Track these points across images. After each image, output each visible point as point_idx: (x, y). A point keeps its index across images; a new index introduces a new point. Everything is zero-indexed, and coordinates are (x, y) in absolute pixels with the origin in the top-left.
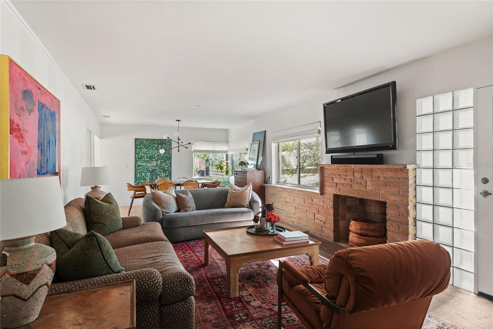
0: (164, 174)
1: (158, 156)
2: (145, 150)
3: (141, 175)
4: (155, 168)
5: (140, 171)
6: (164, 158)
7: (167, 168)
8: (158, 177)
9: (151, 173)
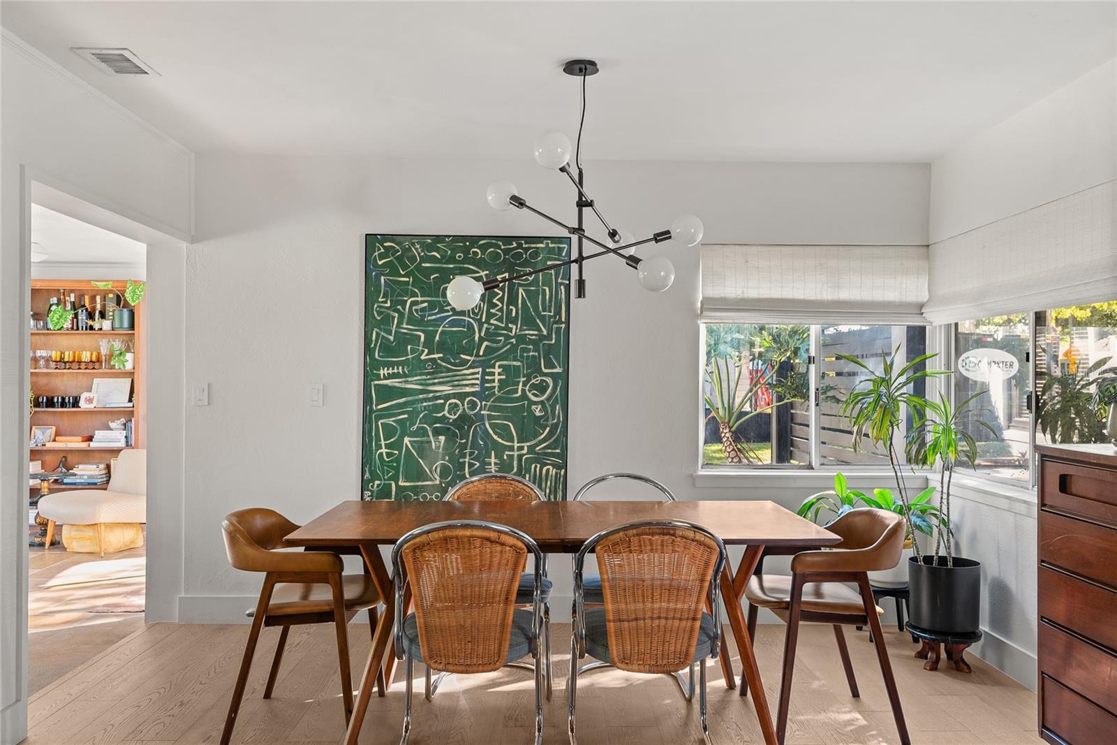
0: (526, 445)
1: (490, 336)
2: (420, 299)
3: (398, 445)
4: (473, 405)
5: (390, 421)
6: (529, 350)
7: (544, 408)
8: (493, 460)
9: (451, 437)
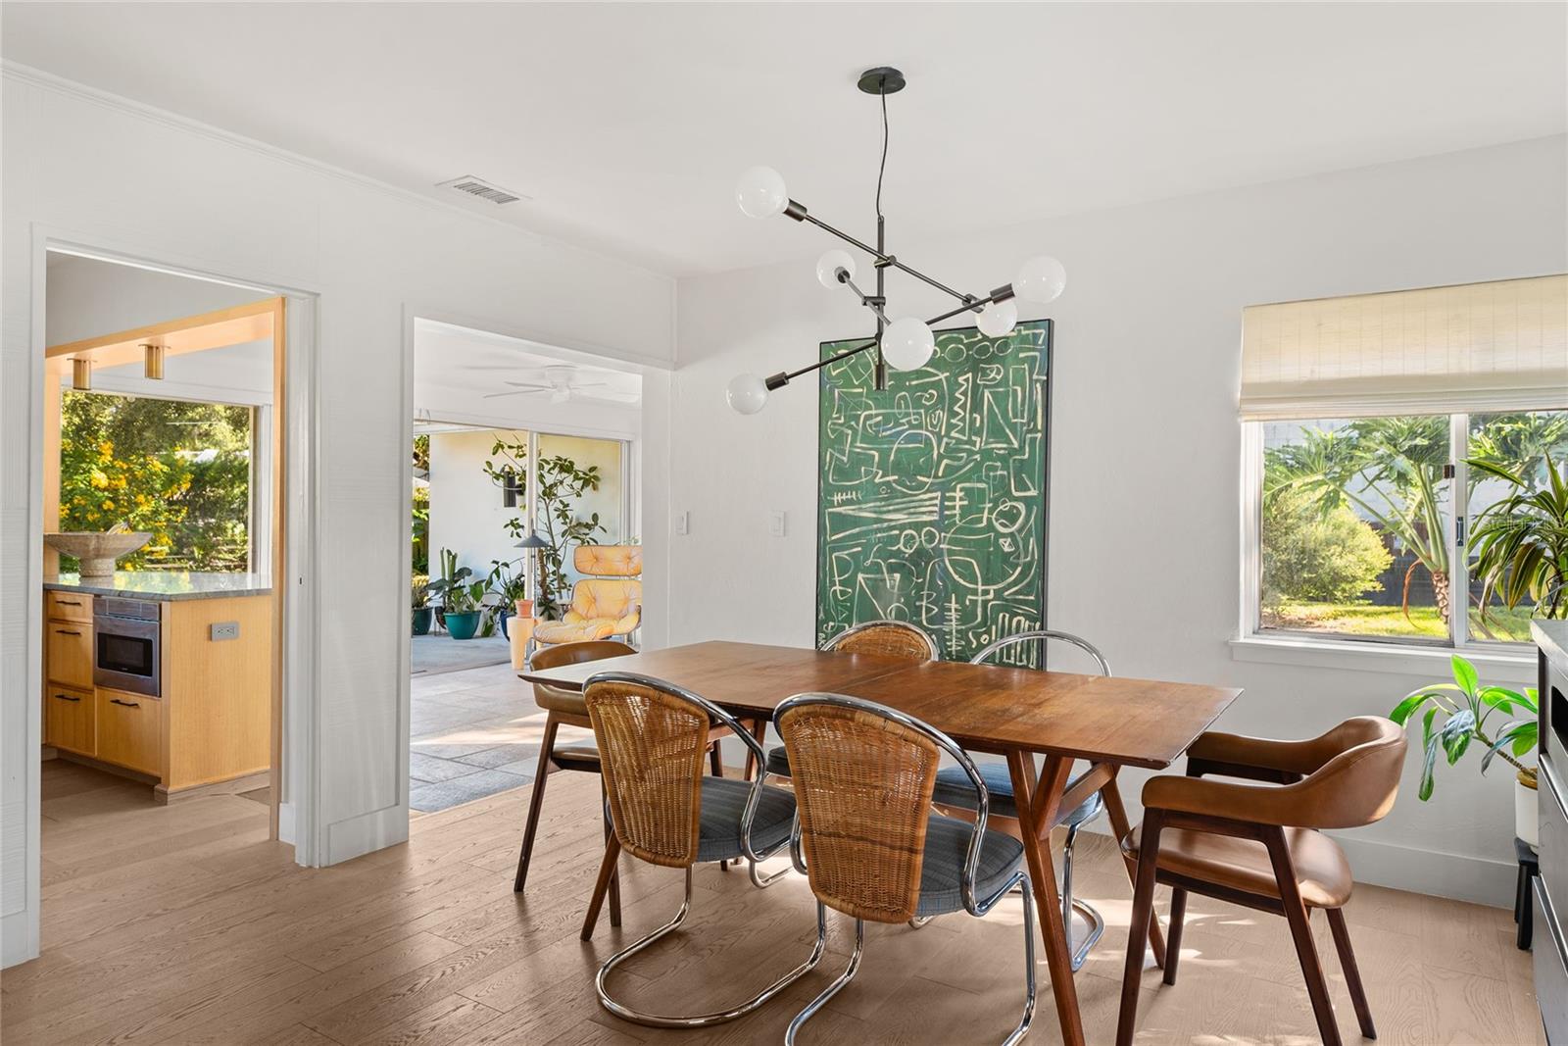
0: (992, 588)
1: (951, 452)
2: (874, 412)
3: (849, 583)
4: (931, 537)
5: (844, 554)
6: (995, 469)
7: (1014, 542)
8: (953, 605)
9: (907, 576)
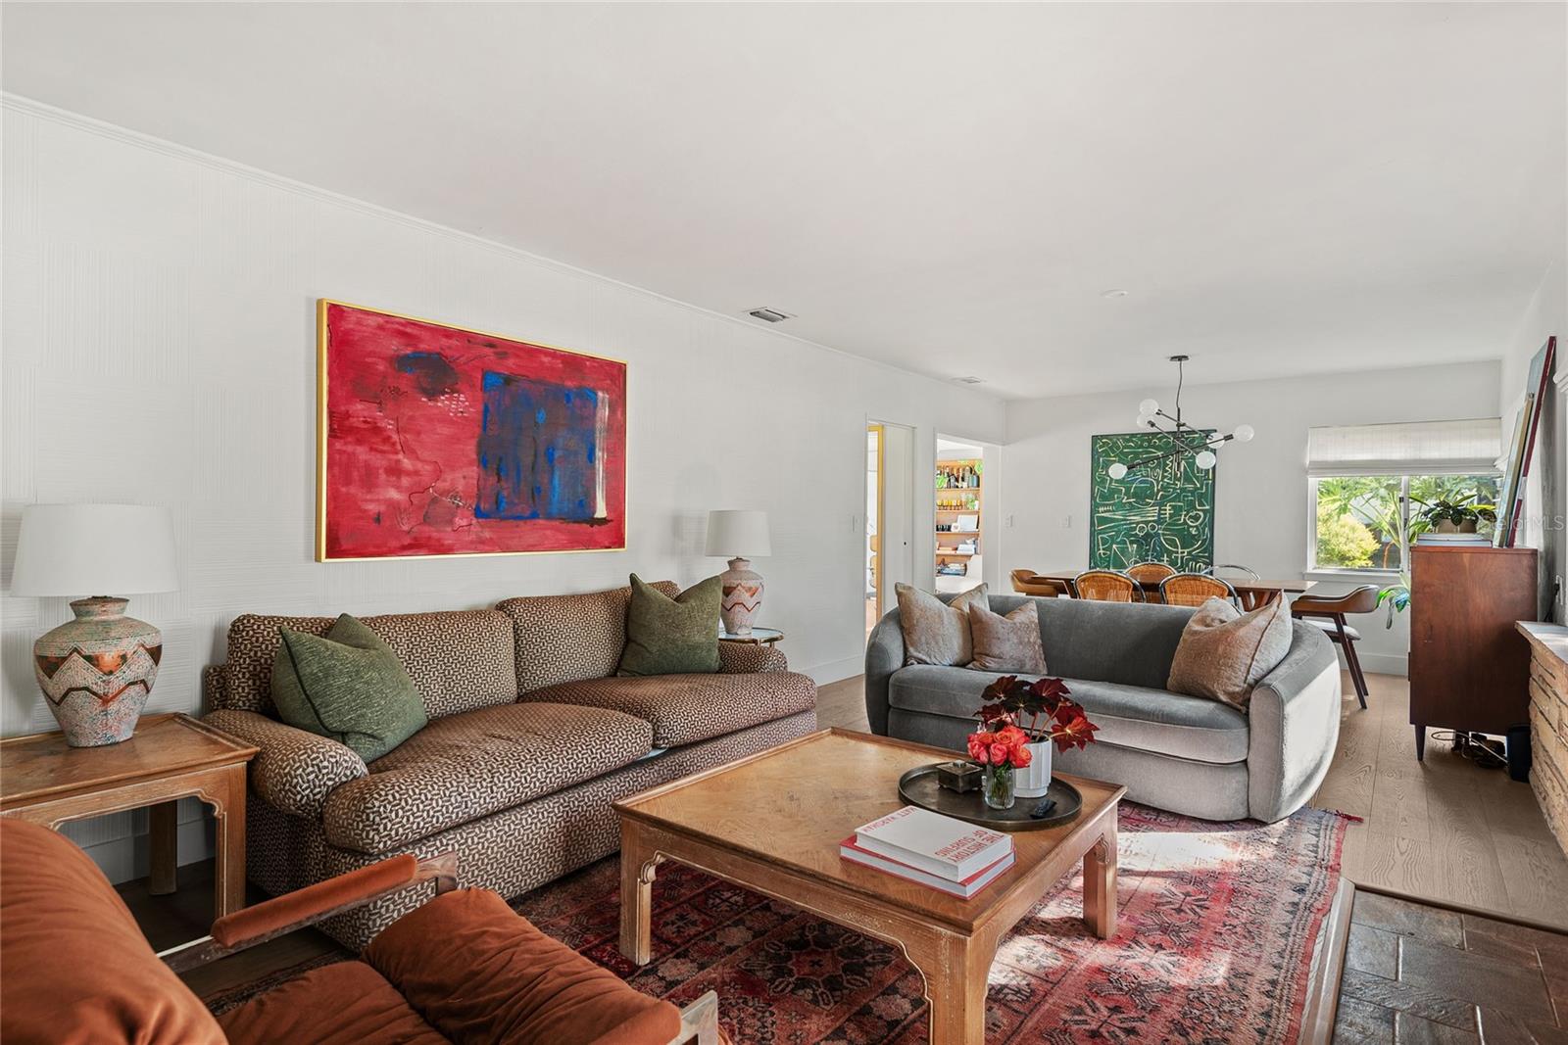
0: (1186, 551)
1: (1164, 488)
3: (1110, 548)
4: (1153, 528)
5: (1105, 536)
6: (1188, 496)
7: (1198, 529)
8: (1165, 558)
9: (1140, 546)
